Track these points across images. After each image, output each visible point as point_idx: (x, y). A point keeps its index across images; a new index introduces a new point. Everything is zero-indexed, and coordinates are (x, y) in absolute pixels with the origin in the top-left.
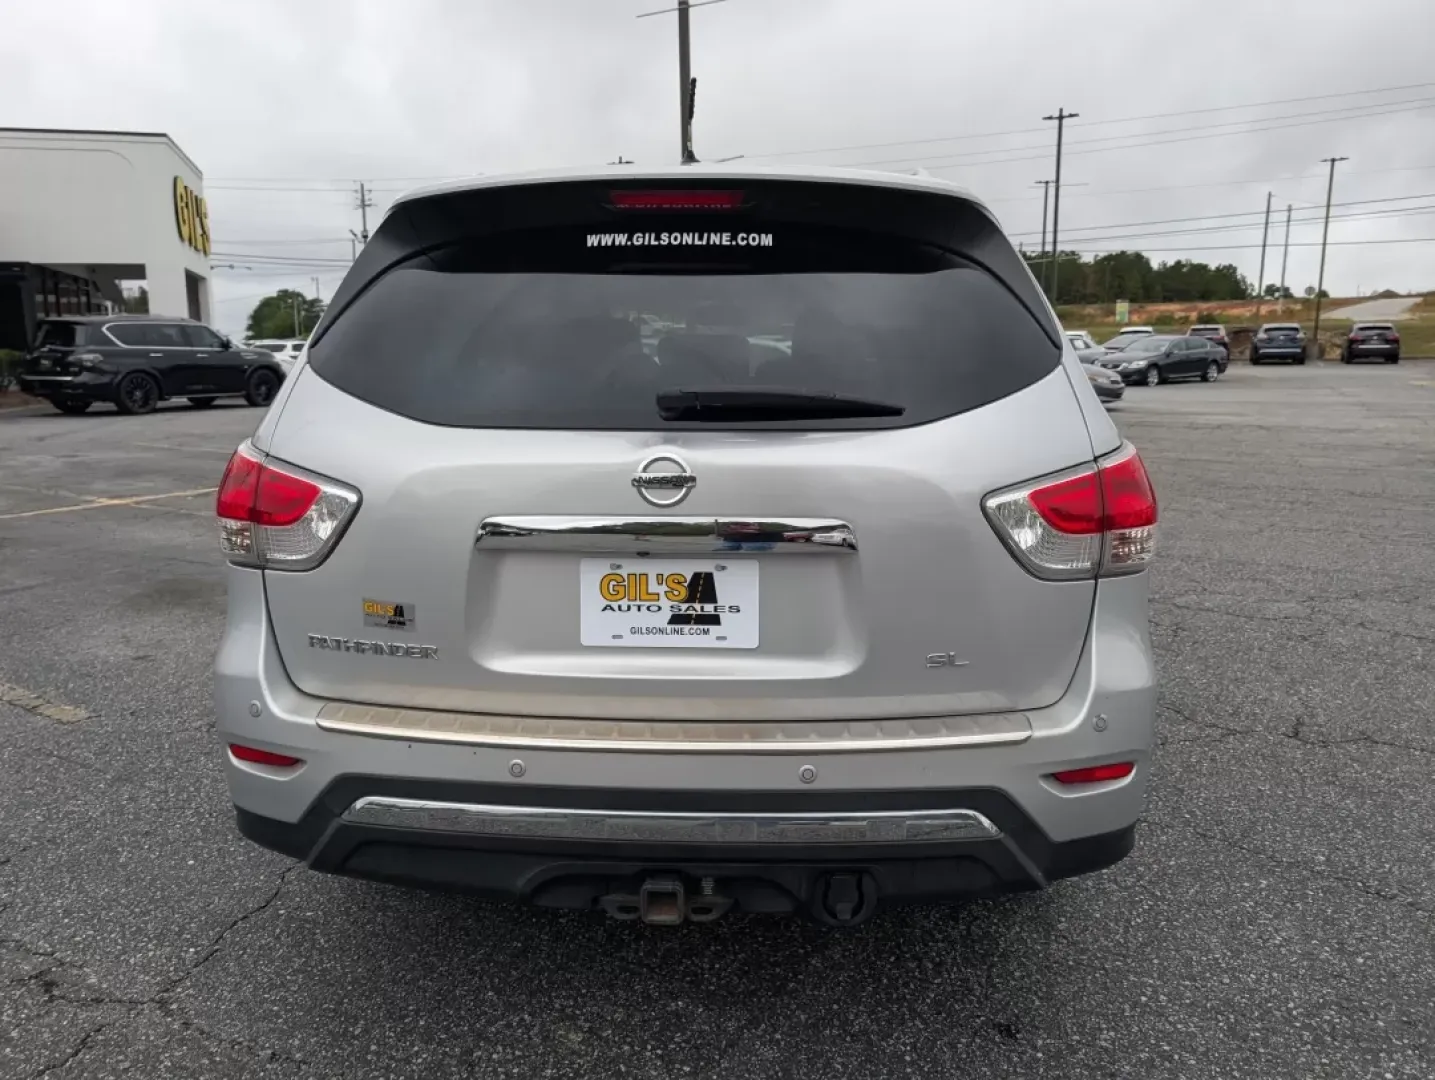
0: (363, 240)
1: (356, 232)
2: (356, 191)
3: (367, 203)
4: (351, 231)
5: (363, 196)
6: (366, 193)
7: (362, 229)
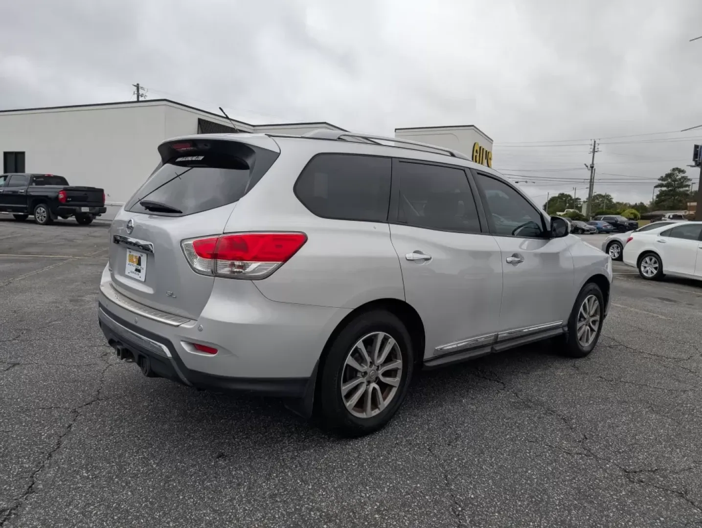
0: (591, 169)
1: (587, 165)
2: (591, 145)
3: (596, 150)
4: (585, 164)
5: (594, 147)
6: (596, 145)
7: (591, 163)
